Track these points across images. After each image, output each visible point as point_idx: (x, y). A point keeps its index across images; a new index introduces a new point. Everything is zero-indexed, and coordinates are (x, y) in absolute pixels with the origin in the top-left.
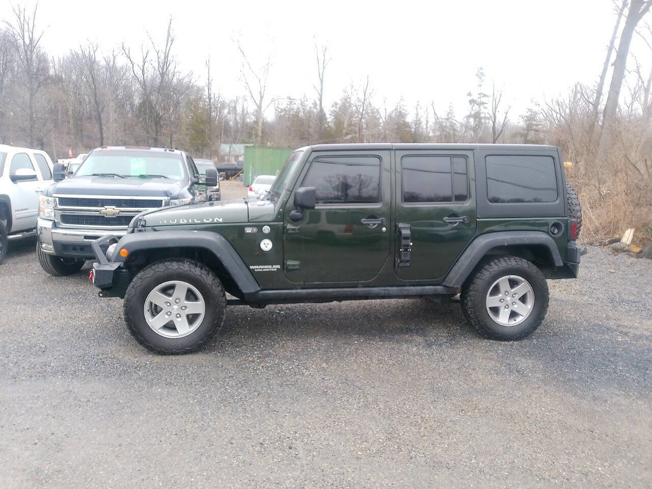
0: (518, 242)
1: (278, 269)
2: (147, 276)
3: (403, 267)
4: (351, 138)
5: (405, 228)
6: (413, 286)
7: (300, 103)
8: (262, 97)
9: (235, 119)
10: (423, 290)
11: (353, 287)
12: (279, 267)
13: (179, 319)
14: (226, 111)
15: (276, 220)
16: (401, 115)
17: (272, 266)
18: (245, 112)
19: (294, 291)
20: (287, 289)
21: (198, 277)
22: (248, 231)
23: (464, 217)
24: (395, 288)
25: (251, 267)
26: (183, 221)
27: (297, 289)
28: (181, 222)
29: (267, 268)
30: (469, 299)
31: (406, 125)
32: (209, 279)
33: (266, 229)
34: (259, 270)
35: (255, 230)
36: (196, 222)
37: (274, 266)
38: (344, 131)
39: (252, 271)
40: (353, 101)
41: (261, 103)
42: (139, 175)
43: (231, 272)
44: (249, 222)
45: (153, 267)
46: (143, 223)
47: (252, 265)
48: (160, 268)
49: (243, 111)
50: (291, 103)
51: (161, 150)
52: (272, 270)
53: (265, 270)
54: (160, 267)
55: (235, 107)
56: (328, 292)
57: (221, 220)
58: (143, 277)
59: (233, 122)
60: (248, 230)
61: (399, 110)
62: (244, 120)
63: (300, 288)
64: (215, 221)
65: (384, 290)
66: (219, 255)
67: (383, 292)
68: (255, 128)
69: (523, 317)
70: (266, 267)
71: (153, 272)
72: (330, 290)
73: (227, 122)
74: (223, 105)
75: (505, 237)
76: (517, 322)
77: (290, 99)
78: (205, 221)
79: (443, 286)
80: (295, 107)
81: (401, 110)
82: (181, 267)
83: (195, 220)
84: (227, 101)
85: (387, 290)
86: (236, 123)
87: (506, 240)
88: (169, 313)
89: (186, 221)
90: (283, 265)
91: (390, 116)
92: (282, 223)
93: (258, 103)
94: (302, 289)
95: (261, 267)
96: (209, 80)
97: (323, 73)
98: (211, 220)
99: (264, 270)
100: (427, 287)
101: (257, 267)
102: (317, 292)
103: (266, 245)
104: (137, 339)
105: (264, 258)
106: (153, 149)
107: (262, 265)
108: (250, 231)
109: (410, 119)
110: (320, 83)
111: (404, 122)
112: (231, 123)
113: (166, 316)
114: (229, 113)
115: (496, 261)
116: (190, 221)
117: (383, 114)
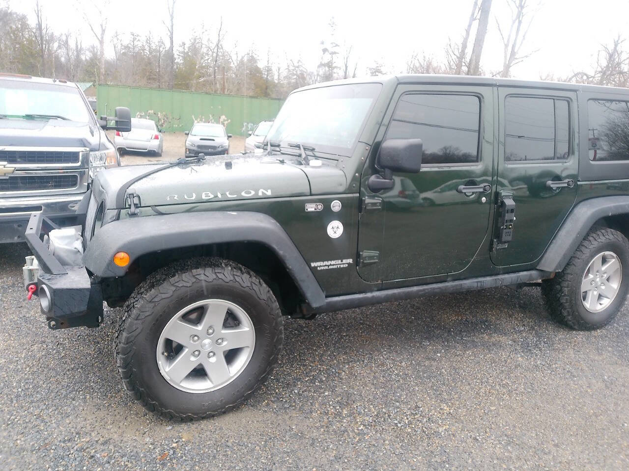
0: (621, 211)
1: (349, 264)
2: (164, 296)
3: (500, 249)
4: (204, 81)
5: (507, 197)
6: (508, 273)
7: (145, 39)
8: (104, 31)
9: (68, 54)
10: (518, 277)
11: (441, 282)
12: (350, 261)
13: (213, 360)
14: (56, 45)
15: (349, 190)
16: (252, 60)
17: (342, 261)
18: (79, 47)
19: (369, 295)
20: (360, 293)
21: (247, 289)
22: (310, 210)
23: (569, 180)
24: (488, 279)
25: (313, 265)
26: (207, 195)
27: (371, 291)
28: (204, 197)
29: (335, 264)
30: (565, 284)
31: (258, 70)
32: (263, 291)
33: (336, 206)
34: (323, 268)
35: (320, 207)
36: (229, 196)
37: (344, 261)
38: (196, 73)
39: (314, 270)
40: (205, 42)
41: (102, 38)
42: (24, 115)
43: (298, 278)
44: (311, 195)
45: (172, 280)
46: (136, 201)
47: (313, 262)
48: (185, 281)
49: (77, 46)
50: (134, 39)
51: (49, 81)
52: (342, 266)
53: (332, 267)
54: (184, 278)
55: (67, 42)
56: (412, 291)
57: (269, 193)
58: (156, 300)
59: (65, 58)
60: (311, 208)
61: (251, 55)
62: (78, 56)
63: (376, 289)
64: (260, 194)
65: (477, 282)
66: (281, 252)
67: (475, 285)
68: (97, 65)
69: (609, 300)
70: (333, 262)
71: (174, 288)
72: (415, 289)
73: (57, 58)
74: (52, 38)
75: (609, 205)
76: (603, 306)
77: (133, 35)
78: (243, 194)
79: (537, 270)
80: (140, 44)
81: (253, 55)
82: (220, 276)
83: (227, 193)
84: (57, 34)
85: (481, 282)
86: (69, 60)
87: (610, 208)
88: (197, 353)
89: (212, 196)
90: (357, 257)
91: (242, 61)
92: (358, 195)
93: (100, 37)
94: (378, 290)
95: (326, 263)
96: (37, 5)
97: (173, 8)
98: (253, 193)
99: (330, 267)
100: (522, 273)
101: (321, 263)
102: (399, 293)
103: (335, 229)
104: (146, 404)
105: (330, 249)
106: (35, 79)
107: (328, 260)
108: (313, 210)
109: (261, 65)
110: (170, 19)
111: (257, 66)
112: (63, 59)
113: (193, 359)
114: (59, 47)
115: (594, 235)
116: (219, 196)
117: (234, 58)
